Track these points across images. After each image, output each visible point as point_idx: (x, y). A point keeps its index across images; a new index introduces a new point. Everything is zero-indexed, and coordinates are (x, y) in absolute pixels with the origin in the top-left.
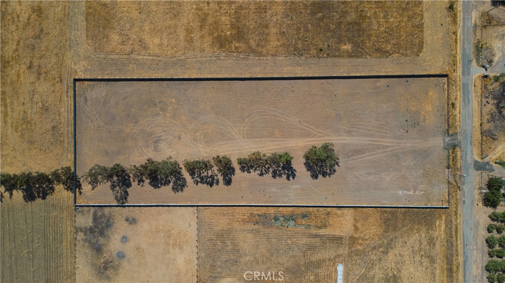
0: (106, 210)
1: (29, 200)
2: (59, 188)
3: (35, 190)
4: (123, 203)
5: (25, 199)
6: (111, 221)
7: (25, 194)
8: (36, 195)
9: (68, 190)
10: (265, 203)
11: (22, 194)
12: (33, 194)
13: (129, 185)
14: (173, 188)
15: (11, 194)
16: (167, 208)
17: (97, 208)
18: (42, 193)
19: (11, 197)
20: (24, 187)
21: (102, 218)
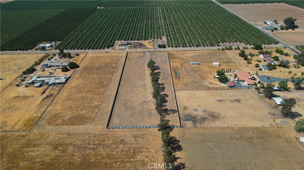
0: (181, 116)
1: (181, 148)
2: (171, 134)
3: (174, 146)
4: (176, 111)
5: (180, 151)
6: (187, 115)
7: (177, 150)
8: (176, 145)
9: (172, 131)
10: (170, 76)
11: (177, 152)
12: (176, 146)
13: (167, 109)
14: (167, 97)
15: (178, 158)
16: (177, 99)
17: (181, 120)
18: (175, 142)
19: (180, 158)
20: (173, 151)
21: (186, 118)
